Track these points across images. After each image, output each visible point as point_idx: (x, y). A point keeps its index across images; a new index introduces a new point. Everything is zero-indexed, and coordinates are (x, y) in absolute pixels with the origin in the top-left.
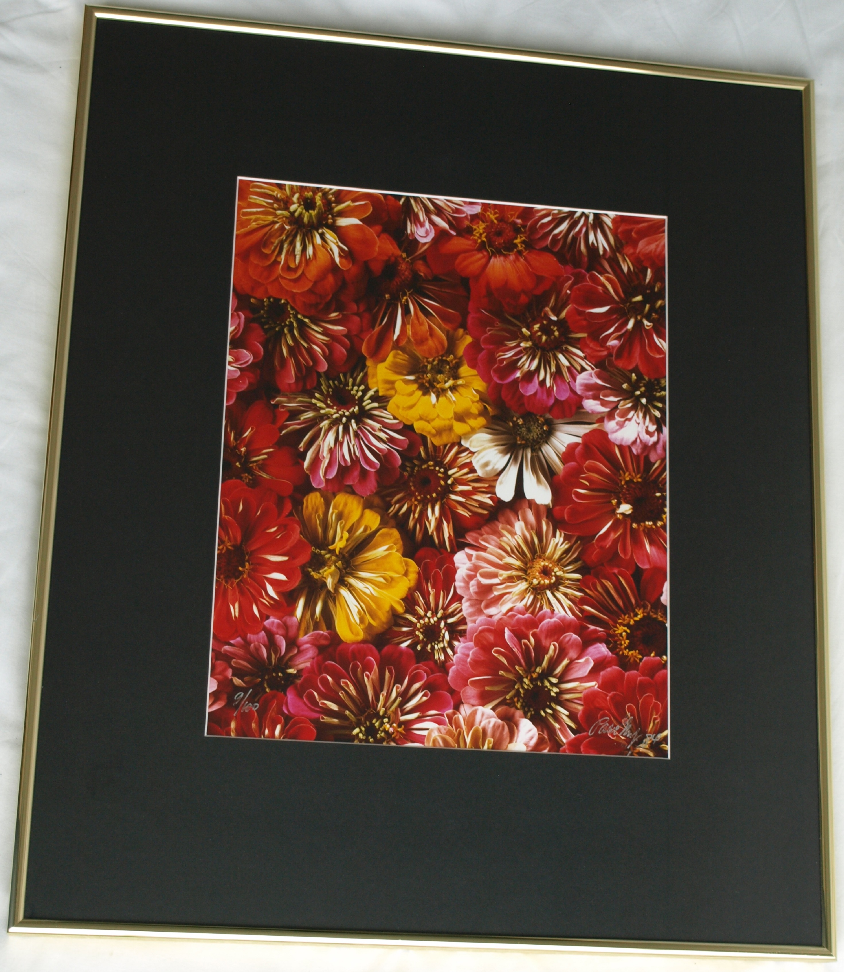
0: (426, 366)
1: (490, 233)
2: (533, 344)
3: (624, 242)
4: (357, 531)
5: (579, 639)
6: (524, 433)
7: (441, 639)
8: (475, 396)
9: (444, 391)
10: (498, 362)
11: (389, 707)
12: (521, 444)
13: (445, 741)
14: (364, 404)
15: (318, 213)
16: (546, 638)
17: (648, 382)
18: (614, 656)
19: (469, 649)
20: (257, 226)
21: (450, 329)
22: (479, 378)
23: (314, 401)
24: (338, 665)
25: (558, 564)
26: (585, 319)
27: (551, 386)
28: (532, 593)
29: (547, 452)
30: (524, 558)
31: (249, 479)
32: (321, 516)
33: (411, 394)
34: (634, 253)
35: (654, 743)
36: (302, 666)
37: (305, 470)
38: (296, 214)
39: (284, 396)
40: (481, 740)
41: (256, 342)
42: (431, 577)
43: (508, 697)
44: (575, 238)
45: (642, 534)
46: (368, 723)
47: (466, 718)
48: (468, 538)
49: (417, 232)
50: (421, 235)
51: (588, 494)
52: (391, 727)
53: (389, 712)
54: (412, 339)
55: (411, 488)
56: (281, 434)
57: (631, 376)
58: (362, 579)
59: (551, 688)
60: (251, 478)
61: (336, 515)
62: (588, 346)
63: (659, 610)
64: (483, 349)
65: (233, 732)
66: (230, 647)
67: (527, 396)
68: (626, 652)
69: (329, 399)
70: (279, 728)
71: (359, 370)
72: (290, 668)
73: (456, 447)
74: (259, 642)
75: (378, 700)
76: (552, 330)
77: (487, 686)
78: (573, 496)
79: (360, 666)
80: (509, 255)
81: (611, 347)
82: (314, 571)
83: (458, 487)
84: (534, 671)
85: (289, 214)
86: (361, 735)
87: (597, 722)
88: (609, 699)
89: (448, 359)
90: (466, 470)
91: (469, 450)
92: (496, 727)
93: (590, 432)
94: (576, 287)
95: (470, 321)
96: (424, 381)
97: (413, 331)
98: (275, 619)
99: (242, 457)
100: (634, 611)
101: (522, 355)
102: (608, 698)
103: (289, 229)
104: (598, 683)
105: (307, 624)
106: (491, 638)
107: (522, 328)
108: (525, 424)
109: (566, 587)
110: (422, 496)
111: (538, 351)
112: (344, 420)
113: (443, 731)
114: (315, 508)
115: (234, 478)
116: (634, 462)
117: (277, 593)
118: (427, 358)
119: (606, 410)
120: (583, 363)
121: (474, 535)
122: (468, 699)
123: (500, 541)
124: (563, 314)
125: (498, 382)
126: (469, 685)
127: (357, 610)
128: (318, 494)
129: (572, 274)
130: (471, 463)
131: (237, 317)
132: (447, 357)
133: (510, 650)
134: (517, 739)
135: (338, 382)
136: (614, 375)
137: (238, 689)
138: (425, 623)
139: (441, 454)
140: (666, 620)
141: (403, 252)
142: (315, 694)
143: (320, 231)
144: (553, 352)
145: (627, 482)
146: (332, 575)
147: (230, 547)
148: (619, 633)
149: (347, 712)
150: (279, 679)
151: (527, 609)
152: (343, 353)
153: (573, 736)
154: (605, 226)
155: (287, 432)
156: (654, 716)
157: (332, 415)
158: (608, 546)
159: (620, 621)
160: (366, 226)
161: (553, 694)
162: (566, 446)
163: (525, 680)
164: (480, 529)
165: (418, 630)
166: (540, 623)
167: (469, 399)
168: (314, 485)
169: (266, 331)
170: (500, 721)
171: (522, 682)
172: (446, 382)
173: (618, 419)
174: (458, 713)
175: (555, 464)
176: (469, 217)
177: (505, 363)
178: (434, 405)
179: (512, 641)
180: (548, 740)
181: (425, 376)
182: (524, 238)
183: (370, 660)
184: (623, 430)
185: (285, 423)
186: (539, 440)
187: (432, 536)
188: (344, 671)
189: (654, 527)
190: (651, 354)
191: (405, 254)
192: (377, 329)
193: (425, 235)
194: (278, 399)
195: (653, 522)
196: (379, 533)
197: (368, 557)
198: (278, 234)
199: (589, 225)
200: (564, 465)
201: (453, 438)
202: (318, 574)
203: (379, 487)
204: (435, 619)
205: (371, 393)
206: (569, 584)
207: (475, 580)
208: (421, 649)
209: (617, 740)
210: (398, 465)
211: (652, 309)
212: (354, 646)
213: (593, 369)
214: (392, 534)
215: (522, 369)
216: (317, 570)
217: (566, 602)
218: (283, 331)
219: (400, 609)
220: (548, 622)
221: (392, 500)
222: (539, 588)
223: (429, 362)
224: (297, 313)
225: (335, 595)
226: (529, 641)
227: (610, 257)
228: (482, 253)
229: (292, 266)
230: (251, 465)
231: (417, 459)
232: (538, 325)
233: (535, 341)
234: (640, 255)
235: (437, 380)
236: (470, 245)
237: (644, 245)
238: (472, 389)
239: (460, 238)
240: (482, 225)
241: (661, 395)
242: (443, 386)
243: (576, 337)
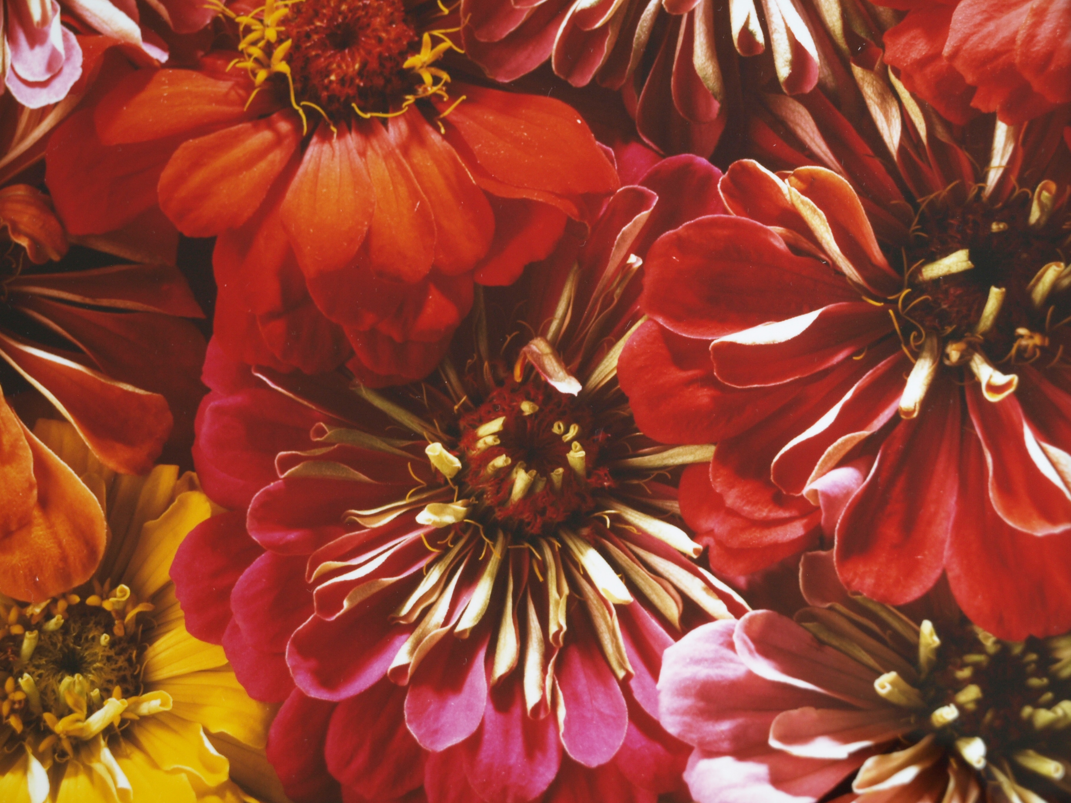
0: (18, 640)
1: (308, 36)
2: (472, 512)
3: (885, 12)
8: (211, 768)
9: (82, 746)
10: (316, 604)
17: (995, 659)
21: (122, 471)
22: (231, 680)
27: (544, 697)
34: (935, 56)
49: (12, 68)
50: (31, 79)
57: (917, 634)
62: (715, 506)
64: (256, 550)
67: (435, 754)
76: (559, 437)
80: (384, 122)
81: (820, 502)
89: (107, 605)
94: (669, 234)
95: (206, 427)
101: (423, 564)
107: (427, 444)
111: (494, 539)
118: (24, 605)
120: (691, 585)
124: (609, 366)
125: (314, 694)
129: (649, 182)
132: (104, 597)
136: (840, 634)
144: (557, 545)
167: (184, 776)
172: (92, 708)
177: (347, 604)
181: (9, 684)
182: (447, 44)
190: (1010, 523)
193: (46, 77)
211: (1016, 308)
213: (737, 611)
215: (418, 631)
223: (27, 624)
227: (821, 85)
228: (271, 127)
232: (496, 425)
233: (479, 497)
234: (959, 65)
235: (57, 700)
236: (224, 99)
237: (979, 18)
238: (202, 733)
239: (182, 73)
240: (277, 8)
241: (1057, 721)
242: (80, 725)
243: (665, 467)
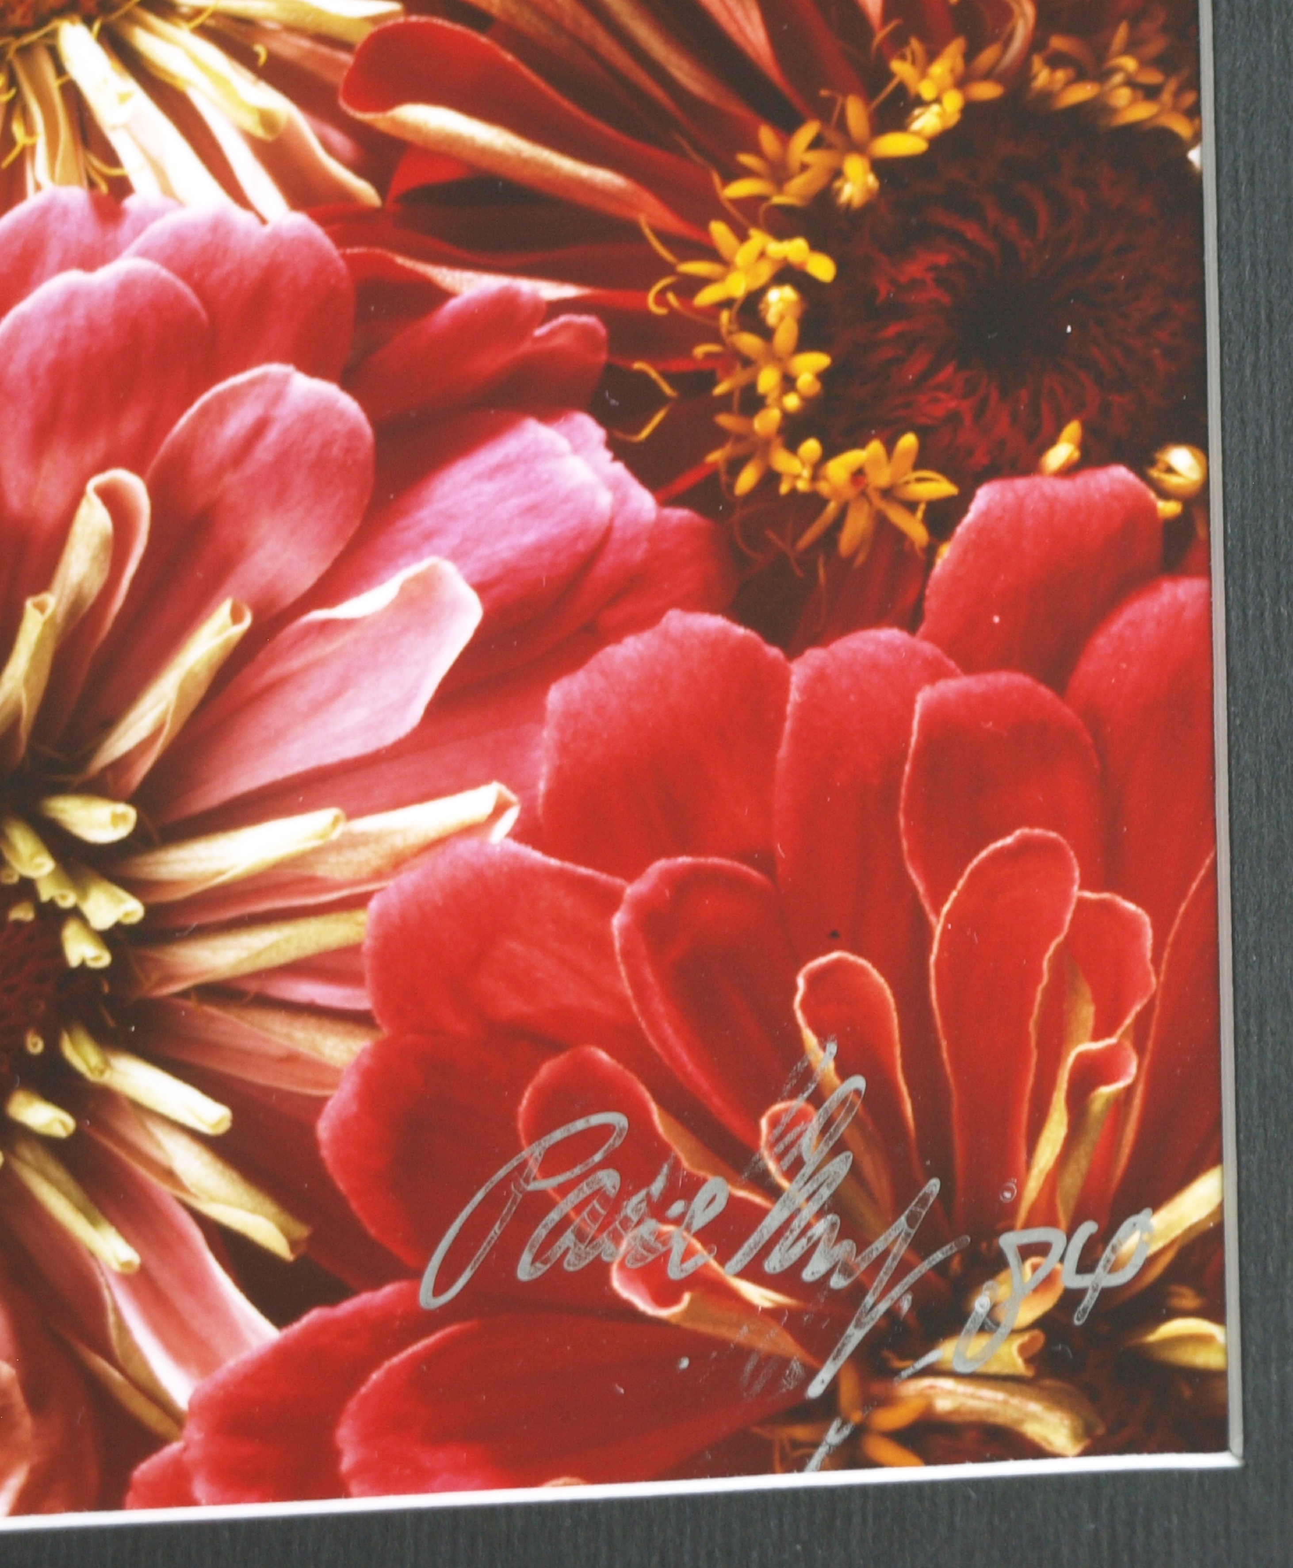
5: (348, 404)
16: (43, 437)
18: (679, 514)
35: (1078, 1321)
59: (68, 900)
63: (1122, 33)
68: (794, 465)
87: (502, 1173)
88: (626, 931)
100: (872, 80)
102: (618, 920)
104: (517, 786)
140: (1194, 112)
148: (728, 303)
153: (256, 1331)
156: (1082, 1046)
159: (741, 189)
161: (80, 950)
209: (703, 1327)
217: (236, 101)
220: (71, 298)
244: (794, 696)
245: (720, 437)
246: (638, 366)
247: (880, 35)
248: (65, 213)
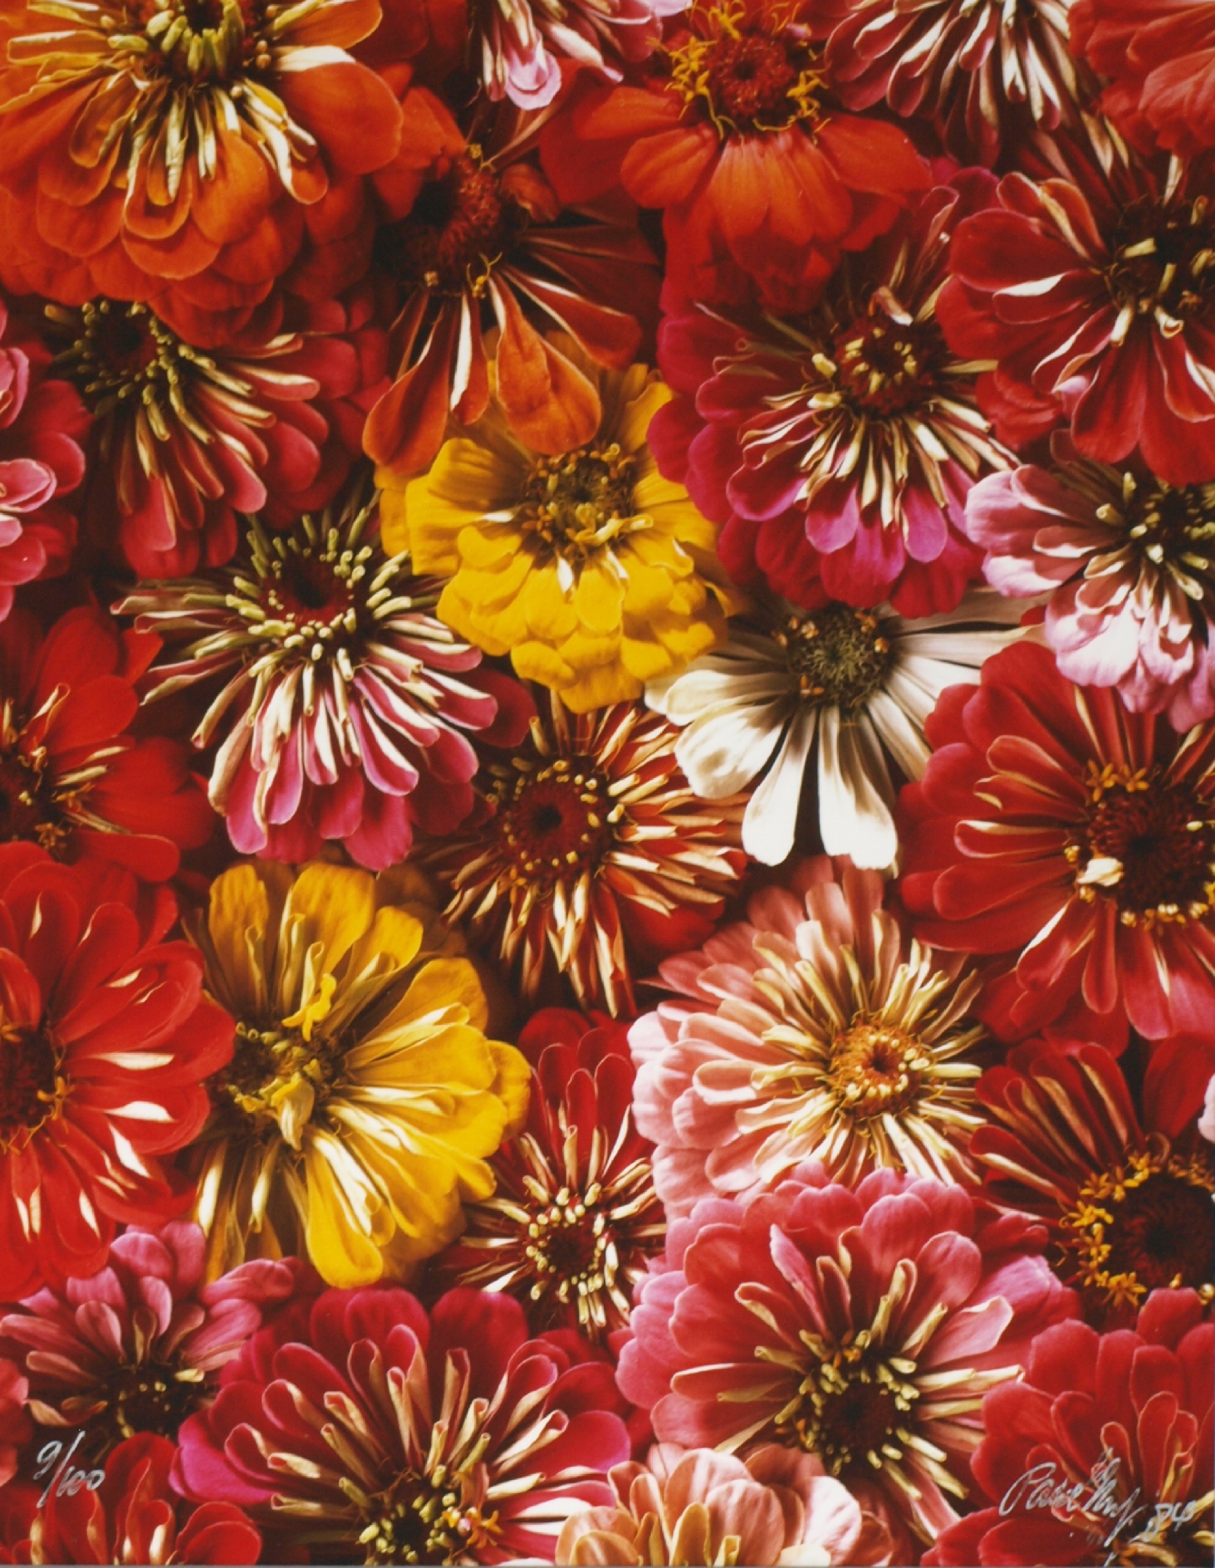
0: (545, 481)
1: (721, 69)
2: (844, 400)
3: (1102, 78)
4: (360, 972)
5: (974, 1247)
6: (822, 665)
7: (595, 1266)
8: (681, 564)
9: (594, 551)
10: (744, 458)
11: (457, 1461)
12: (811, 697)
13: (609, 1548)
14: (372, 602)
15: (228, 35)
16: (884, 1246)
17: (1168, 496)
18: (1069, 1290)
19: (673, 1289)
20: (54, 86)
21: (609, 367)
22: (691, 507)
23: (231, 600)
24: (317, 1355)
25: (915, 1040)
26: (992, 318)
27: (894, 519)
28: (844, 1125)
29: (885, 716)
30: (823, 1027)
31: (59, 839)
32: (260, 933)
33: (502, 566)
34: (1133, 110)
35: (1176, 1530)
36: (218, 1360)
37: (212, 803)
38: (167, 43)
39: (150, 590)
40: (706, 1543)
41: (63, 436)
42: (567, 1091)
43: (779, 1419)
44: (963, 74)
45: (1149, 942)
46: (401, 1510)
47: (668, 1482)
48: (667, 977)
49: (510, 80)
50: (524, 87)
51: (999, 832)
52: (462, 1516)
53: (457, 1477)
54: (504, 405)
55: (506, 839)
56: (143, 704)
57: (1122, 481)
58: (377, 1108)
59: (897, 1390)
60: (61, 833)
61: (300, 924)
62: (999, 398)
63: (1194, 1157)
64: (701, 423)
65: (36, 1553)
66: (21, 1317)
67: (827, 555)
68: (1102, 1278)
69: (272, 592)
70: (159, 1534)
71: (354, 501)
72: (187, 1366)
73: (632, 714)
74: (99, 1300)
75: (426, 1444)
76: (899, 352)
77: (723, 1390)
78: (957, 841)
79: (377, 1352)
80: (776, 134)
81: (1063, 398)
82: (244, 1092)
83: (636, 832)
84: (851, 1345)
85: (145, 43)
86: (382, 1544)
88: (1056, 1411)
89: (605, 457)
90: (658, 781)
91: (668, 721)
92: (747, 1503)
93: (1006, 651)
94: (965, 220)
95: (664, 339)
96: (539, 526)
97: (505, 379)
98: (142, 1231)
99: (37, 775)
100: (1124, 1162)
101: (814, 433)
102: (1053, 1408)
103: (148, 88)
104: (1025, 1366)
105: (229, 1242)
106: (732, 1255)
107: (812, 355)
108: (823, 639)
109: (937, 1102)
110: (538, 861)
111: (859, 416)
112: (317, 651)
113: (605, 1522)
114: (242, 910)
115: (15, 837)
116: (1128, 735)
117: (146, 1158)
118: (547, 457)
119: (1052, 584)
120: (985, 449)
121: (682, 965)
122: (671, 1429)
123: (756, 979)
124: (929, 306)
125: (747, 516)
126: (675, 1392)
127: (363, 1196)
128: (249, 871)
129: (955, 184)
130: (671, 758)
131: (7, 363)
132: (603, 451)
133: (785, 1287)
134: (804, 1534)
135: (297, 540)
136: (1075, 481)
137: (46, 1432)
138: (550, 1223)
139: (589, 738)
141: (473, 141)
142: (256, 1435)
143: (236, 90)
144: (900, 421)
145: (1107, 794)
146: (295, 1100)
147: (10, 1037)
148: (1082, 1227)
149: (344, 1483)
150: (156, 1399)
151: (830, 1169)
152: (310, 455)
153: (955, 1518)
154: (1049, 30)
155: (157, 695)
156: (1179, 1454)
157: (283, 639)
158: (1053, 980)
159: (1086, 1192)
160: (365, 69)
161: (901, 1405)
162: (937, 695)
163: (828, 1370)
164: (699, 947)
165: (534, 1242)
166: (867, 1210)
167: (663, 571)
168: (239, 846)
169: (90, 401)
170: (757, 1487)
171: (818, 1376)
172: (600, 525)
173: (1083, 609)
174: (644, 1469)
175: (908, 751)
176: (660, 26)
177: (765, 459)
178: (569, 593)
179: (788, 1263)
180: (889, 1533)
181: (540, 510)
182: (816, 81)
183: (401, 1335)
184: (1098, 639)
185: (151, 670)
186: (861, 683)
187: (566, 975)
188: (331, 1368)
189: (1181, 919)
190: (1177, 413)
191: (479, 146)
192: (403, 377)
193: (535, 87)
194: (130, 599)
195: (1179, 906)
196: (418, 976)
197: (391, 1043)
198: (116, 106)
199: (1004, 32)
200: (932, 751)
201: (621, 689)
202: (255, 1100)
203: (416, 841)
204: (580, 1210)
205: (389, 568)
206: (945, 1093)
207: (688, 1095)
208: (540, 1298)
209: (1077, 1525)
210: (468, 778)
211: (1182, 279)
212: (357, 1297)
213: (1013, 466)
214: (456, 974)
215: (813, 476)
216: (251, 1087)
217: (938, 1146)
218: (141, 399)
219: (482, 1187)
220: (890, 1205)
221: (455, 876)
222: (866, 1108)
223: (550, 470)
224: (178, 342)
225: (304, 1156)
226: (836, 1258)
227: (1062, 125)
228: (698, 132)
229: (159, 200)
230: (60, 798)
231: (523, 757)
232: (857, 343)
233: (849, 389)
234: (1149, 116)
235: (575, 520)
236: (664, 111)
237: (1161, 86)
238: (674, 542)
239: (635, 91)
240: (698, 48)
241: (1204, 535)
242: (591, 537)
243: (967, 374)
244: (1101, 1347)
245: (1080, 1268)
246: (1057, 1243)
247: (1126, 1148)
248: (887, 1176)
